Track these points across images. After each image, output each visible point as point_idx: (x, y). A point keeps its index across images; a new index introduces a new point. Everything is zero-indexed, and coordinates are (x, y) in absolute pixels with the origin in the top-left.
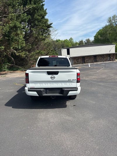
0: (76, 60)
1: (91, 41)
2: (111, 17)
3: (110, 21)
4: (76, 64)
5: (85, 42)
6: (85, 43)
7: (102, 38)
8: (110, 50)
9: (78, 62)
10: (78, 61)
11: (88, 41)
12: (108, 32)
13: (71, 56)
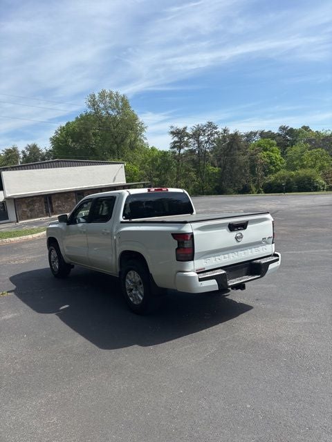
0: (28, 207)
1: (44, 151)
2: (97, 95)
3: (93, 103)
4: (28, 218)
5: (23, 152)
6: (25, 156)
7: (78, 146)
8: (115, 178)
9: (31, 210)
10: (31, 207)
11: (34, 149)
12: (91, 133)
13: (8, 195)
